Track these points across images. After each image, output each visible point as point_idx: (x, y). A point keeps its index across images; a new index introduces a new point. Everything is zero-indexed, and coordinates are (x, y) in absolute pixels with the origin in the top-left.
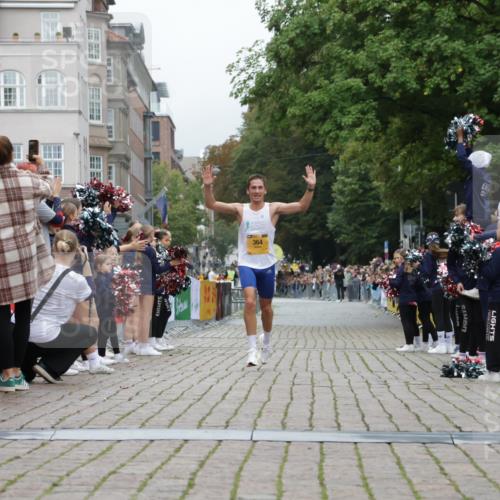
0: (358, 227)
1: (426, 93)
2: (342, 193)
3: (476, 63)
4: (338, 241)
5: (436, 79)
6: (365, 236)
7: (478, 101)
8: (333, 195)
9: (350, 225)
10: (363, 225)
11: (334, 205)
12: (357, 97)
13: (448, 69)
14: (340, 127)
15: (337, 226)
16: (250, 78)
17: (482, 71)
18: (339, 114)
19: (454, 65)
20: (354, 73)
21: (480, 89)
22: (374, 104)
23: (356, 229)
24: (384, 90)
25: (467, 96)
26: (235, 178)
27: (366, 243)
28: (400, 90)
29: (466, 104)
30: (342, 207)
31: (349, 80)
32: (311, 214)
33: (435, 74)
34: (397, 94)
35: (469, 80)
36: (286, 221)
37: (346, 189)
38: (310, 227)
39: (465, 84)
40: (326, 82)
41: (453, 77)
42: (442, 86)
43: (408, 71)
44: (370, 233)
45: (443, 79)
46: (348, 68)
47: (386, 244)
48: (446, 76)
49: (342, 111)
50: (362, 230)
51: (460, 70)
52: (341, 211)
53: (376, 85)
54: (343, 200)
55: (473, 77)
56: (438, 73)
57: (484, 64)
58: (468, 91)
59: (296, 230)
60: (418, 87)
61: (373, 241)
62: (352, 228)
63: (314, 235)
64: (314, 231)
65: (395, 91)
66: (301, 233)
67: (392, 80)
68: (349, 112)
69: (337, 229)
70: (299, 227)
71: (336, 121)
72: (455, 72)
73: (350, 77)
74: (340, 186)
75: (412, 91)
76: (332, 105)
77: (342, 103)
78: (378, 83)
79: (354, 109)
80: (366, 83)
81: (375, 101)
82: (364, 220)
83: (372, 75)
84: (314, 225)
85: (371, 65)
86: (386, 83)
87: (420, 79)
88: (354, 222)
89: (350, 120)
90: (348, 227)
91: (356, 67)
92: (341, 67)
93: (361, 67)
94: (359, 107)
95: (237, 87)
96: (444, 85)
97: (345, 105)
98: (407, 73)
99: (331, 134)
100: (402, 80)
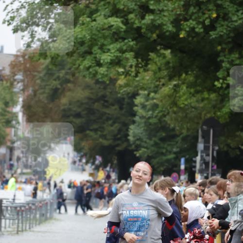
0: (158, 141)
1: (181, 36)
2: (144, 107)
3: (230, 9)
4: (138, 155)
5: (192, 23)
6: (164, 151)
7: (230, 46)
8: (135, 108)
9: (150, 139)
10: (163, 140)
11: (137, 118)
12: (117, 36)
13: (204, 14)
14: (99, 64)
15: (138, 140)
16: (22, 7)
17: (235, 18)
18: (99, 51)
19: (209, 10)
20: (116, 12)
21: (232, 35)
22: (132, 43)
23: (156, 144)
24: (143, 31)
25: (220, 40)
26: (44, 84)
27: (164, 158)
28: (157, 32)
29: (219, 48)
30: (143, 121)
31: (110, 19)
32: (116, 125)
33: (191, 18)
34: (154, 36)
35: (222, 26)
36: (91, 130)
37: (147, 103)
38: (115, 138)
39: (219, 29)
40: (88, 19)
41: (207, 22)
42: (197, 30)
43: (166, 14)
44: (169, 148)
45: (199, 23)
46: (111, 8)
47: (183, 160)
48: (201, 20)
49: (101, 48)
50: (162, 145)
51: (215, 15)
52: (143, 125)
53: (135, 26)
54: (144, 114)
55: (226, 23)
56: (193, 17)
57: (238, 11)
58: (221, 36)
59: (101, 140)
60: (174, 30)
61: (172, 156)
62: (152, 142)
63: (118, 145)
64: (119, 142)
65: (152, 33)
66: (106, 143)
67: (149, 22)
68: (109, 50)
69: (138, 142)
70: (104, 137)
71: (95, 58)
72: (209, 17)
73: (111, 16)
74: (142, 100)
75: (167, 34)
76: (93, 41)
77: (102, 41)
78: (137, 24)
79: (114, 47)
80: (126, 22)
81: (133, 40)
82: (164, 134)
83: (131, 16)
84: (119, 136)
85: (132, 6)
86: (144, 24)
87: (177, 22)
88: (155, 136)
89: (109, 58)
90: (148, 141)
91: (118, 7)
92: (104, 5)
93: (122, 7)
94: (118, 45)
95: (10, 15)
96: (199, 29)
97: (106, 43)
98: (164, 16)
99: (91, 70)
100: (159, 22)
